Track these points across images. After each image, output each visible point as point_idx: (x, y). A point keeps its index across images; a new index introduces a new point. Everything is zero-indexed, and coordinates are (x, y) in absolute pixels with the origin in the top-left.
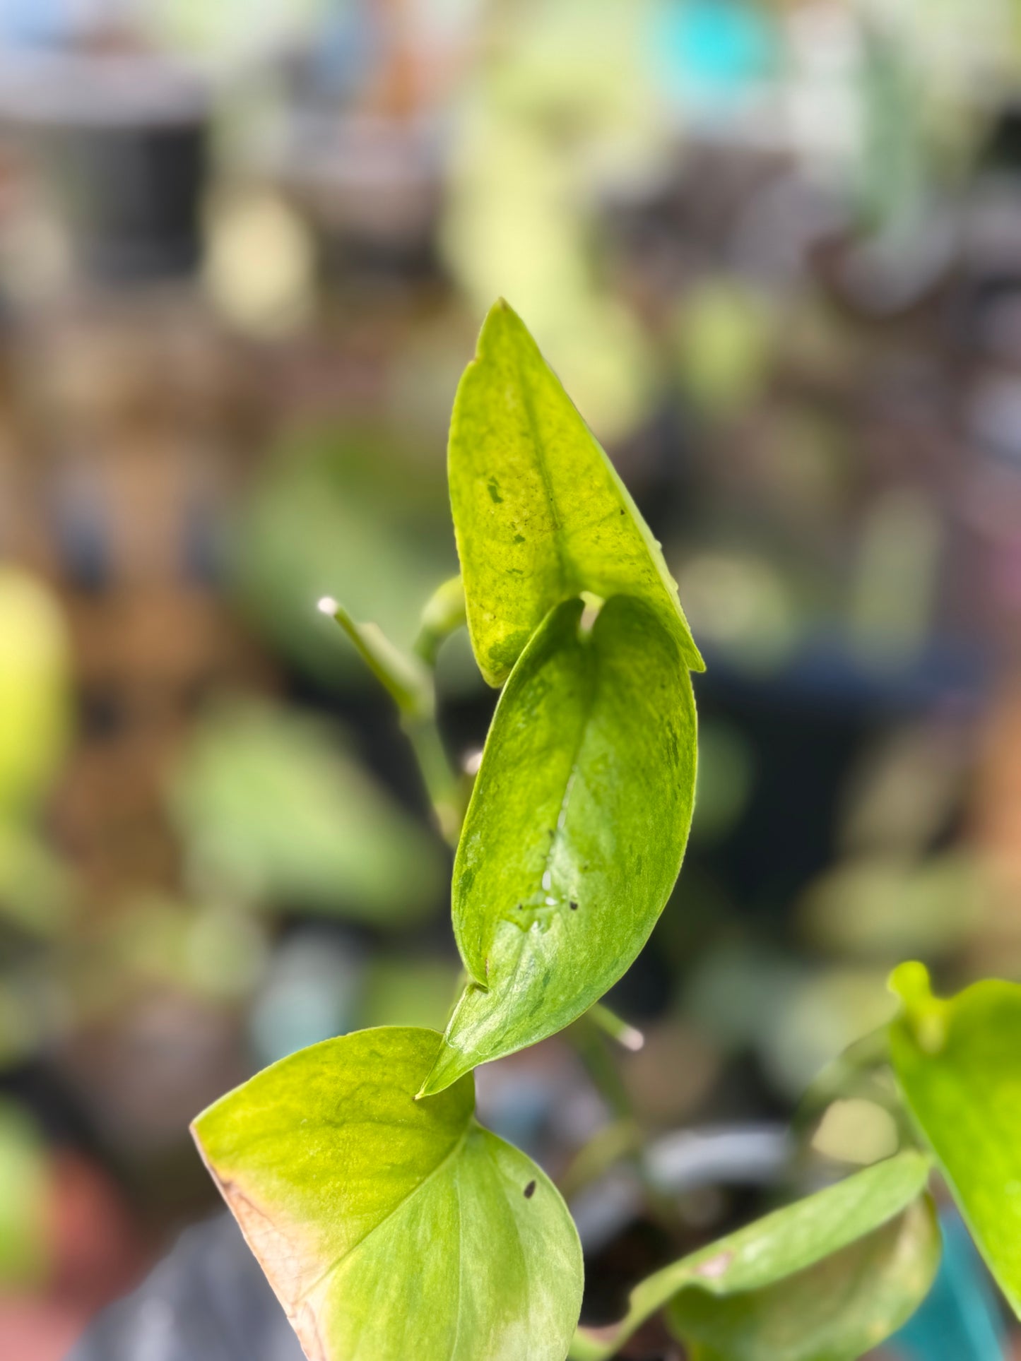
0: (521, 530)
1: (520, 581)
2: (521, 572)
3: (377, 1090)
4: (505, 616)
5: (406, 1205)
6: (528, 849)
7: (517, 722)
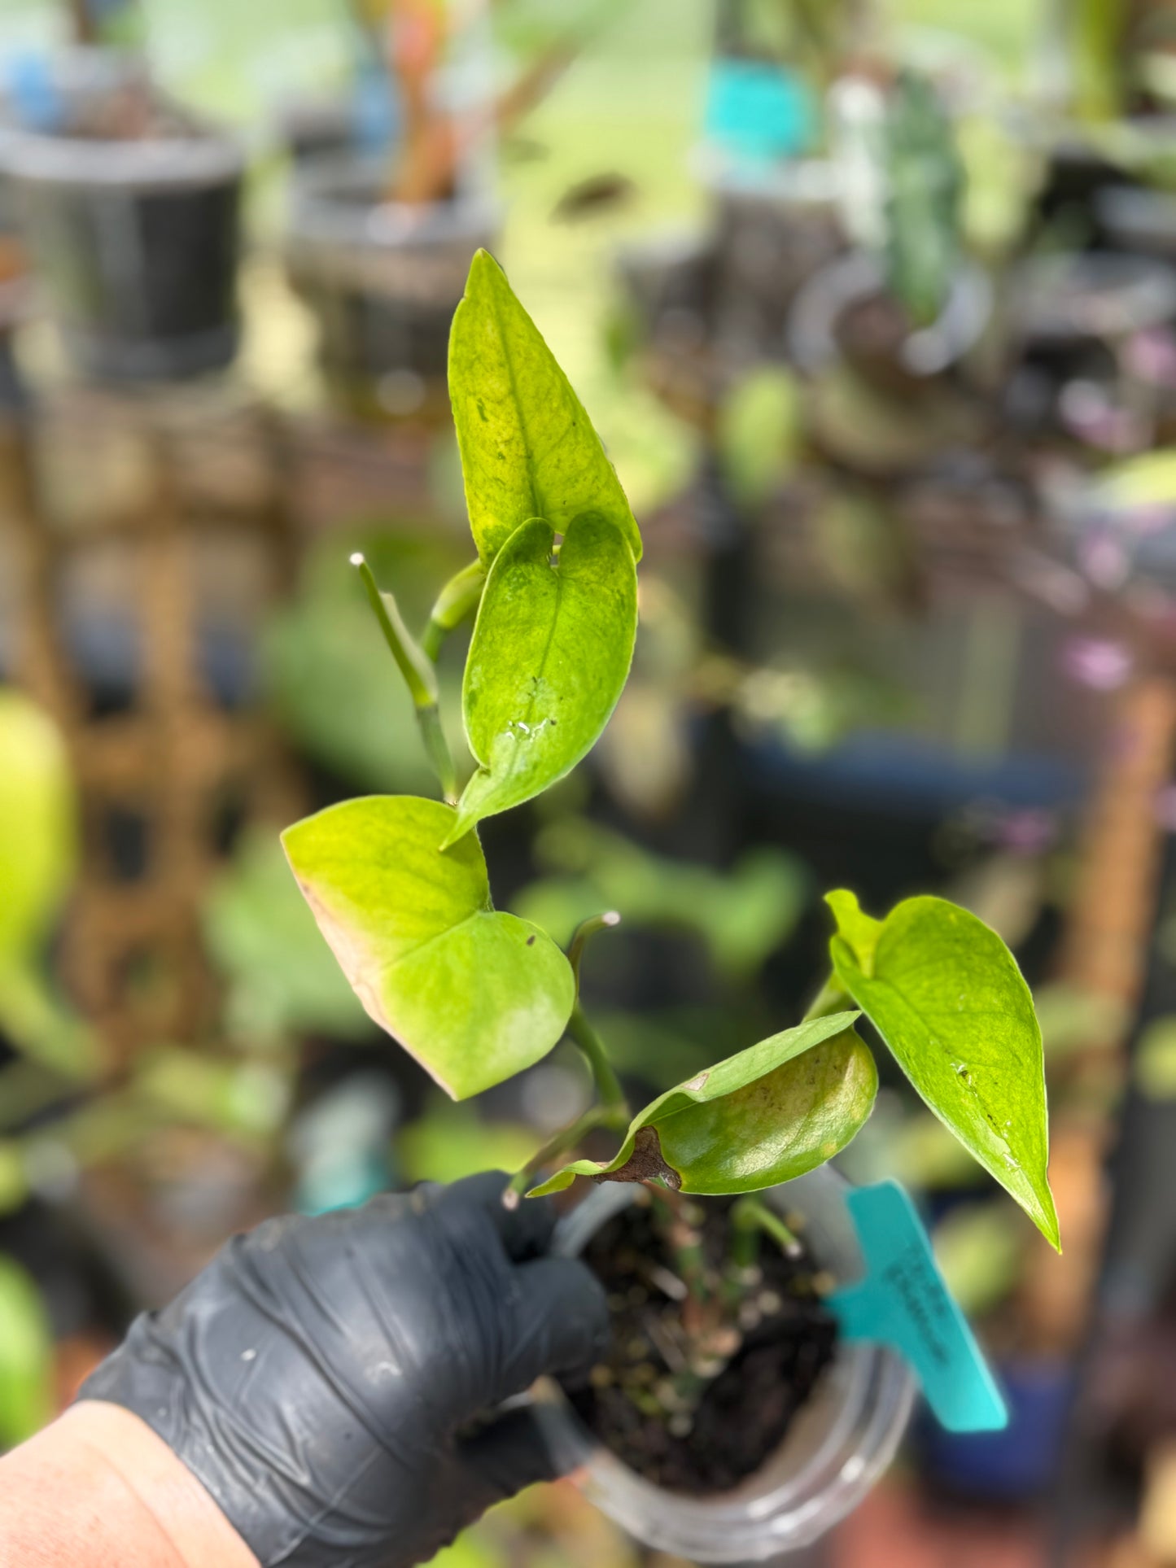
0: (502, 448)
1: (503, 491)
2: (504, 484)
3: (413, 848)
4: (493, 511)
5: (437, 941)
6: (517, 688)
7: (505, 594)
